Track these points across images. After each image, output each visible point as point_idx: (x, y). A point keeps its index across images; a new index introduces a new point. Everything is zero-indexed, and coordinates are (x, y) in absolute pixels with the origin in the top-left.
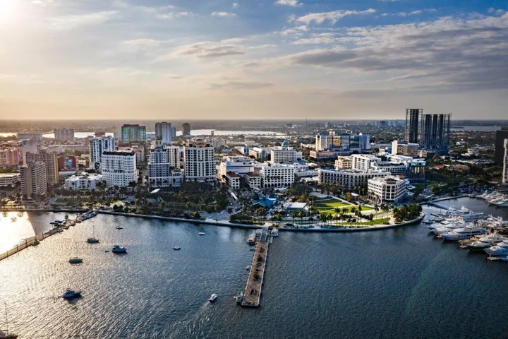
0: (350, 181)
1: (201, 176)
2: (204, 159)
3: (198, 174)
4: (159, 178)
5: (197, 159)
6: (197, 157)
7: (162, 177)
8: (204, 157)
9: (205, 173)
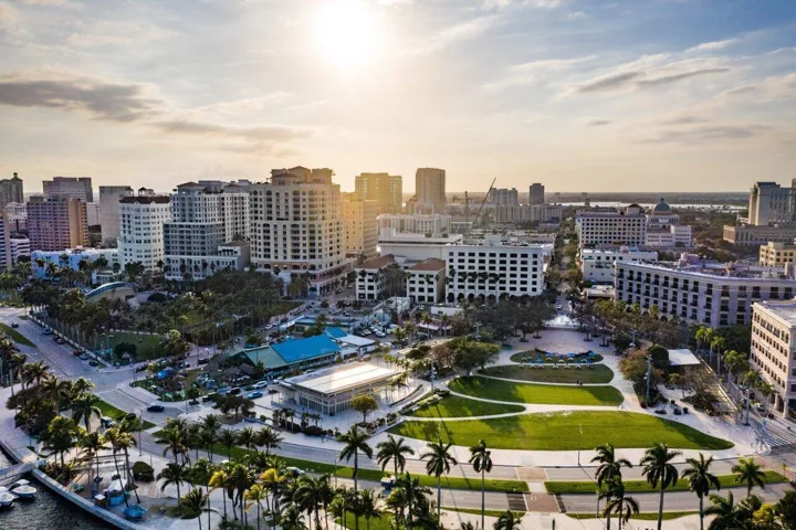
0: (702, 301)
1: (281, 259)
2: (291, 215)
3: (272, 253)
4: (186, 257)
5: (274, 215)
6: (274, 209)
7: (192, 257)
8: (291, 209)
9: (289, 253)
